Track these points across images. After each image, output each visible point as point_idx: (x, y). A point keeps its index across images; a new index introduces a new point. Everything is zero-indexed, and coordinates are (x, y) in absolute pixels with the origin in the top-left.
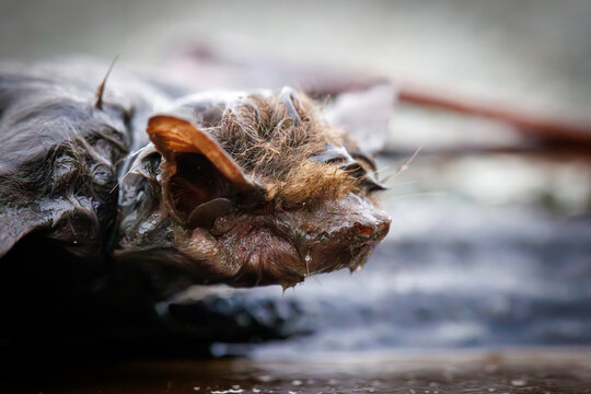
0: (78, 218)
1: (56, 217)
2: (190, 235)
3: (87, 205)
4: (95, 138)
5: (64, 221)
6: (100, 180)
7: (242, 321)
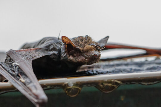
2: (70, 56)
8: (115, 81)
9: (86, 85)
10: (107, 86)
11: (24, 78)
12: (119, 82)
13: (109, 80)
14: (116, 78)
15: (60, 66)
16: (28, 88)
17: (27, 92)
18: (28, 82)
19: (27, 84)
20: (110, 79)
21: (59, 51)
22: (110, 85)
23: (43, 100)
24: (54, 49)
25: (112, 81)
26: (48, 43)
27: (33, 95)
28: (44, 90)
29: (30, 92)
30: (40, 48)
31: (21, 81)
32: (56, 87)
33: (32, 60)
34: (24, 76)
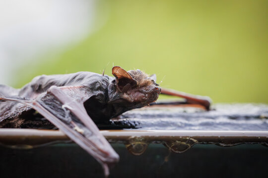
0: (101, 95)
1: (97, 94)
2: (123, 94)
3: (102, 93)
4: (103, 80)
5: (98, 95)
6: (105, 88)
7: (129, 125)
8: (191, 139)
9: (154, 142)
10: (181, 145)
11: (80, 127)
12: (195, 141)
13: (184, 137)
14: (192, 136)
15: (104, 111)
16: (90, 141)
17: (89, 146)
18: (88, 134)
19: (87, 136)
20: (185, 135)
21: (106, 91)
22: (184, 143)
23: (115, 159)
24: (100, 88)
25: (188, 138)
26: (93, 80)
27: (100, 152)
28: (110, 143)
29: (93, 147)
30: (85, 86)
31: (76, 130)
32: (119, 142)
33: (82, 102)
34: (79, 124)
